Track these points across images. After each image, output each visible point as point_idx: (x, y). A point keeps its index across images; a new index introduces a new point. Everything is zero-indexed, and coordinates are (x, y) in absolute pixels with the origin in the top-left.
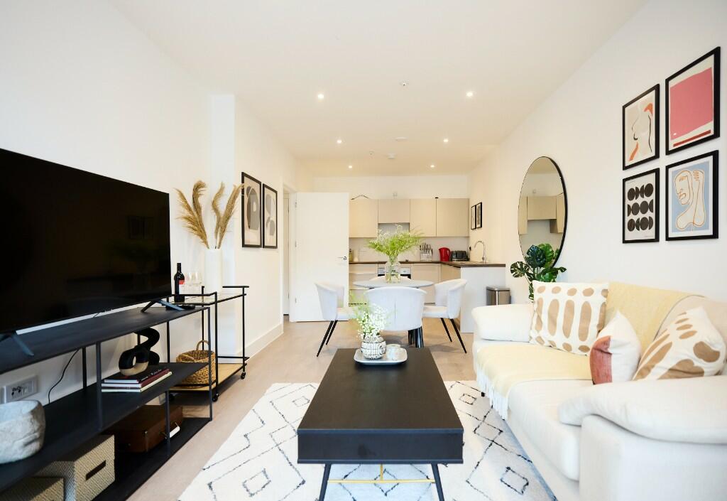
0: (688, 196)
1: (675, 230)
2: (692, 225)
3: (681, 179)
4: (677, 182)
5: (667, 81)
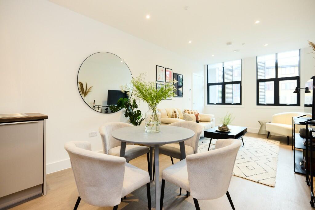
5: (166, 68)
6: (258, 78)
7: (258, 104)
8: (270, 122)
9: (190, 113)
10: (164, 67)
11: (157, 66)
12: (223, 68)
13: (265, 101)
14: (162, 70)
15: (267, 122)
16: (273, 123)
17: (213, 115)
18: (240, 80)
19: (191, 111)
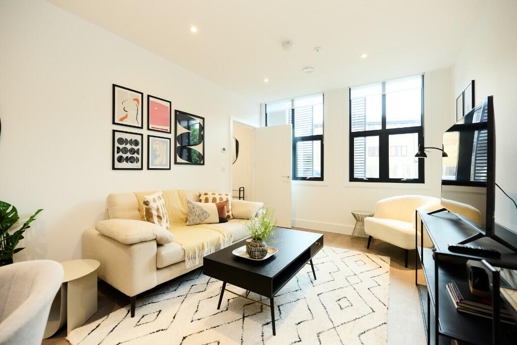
0: (159, 151)
1: (152, 165)
2: (161, 164)
3: (156, 144)
4: (154, 144)
5: (149, 96)
6: (352, 129)
7: (352, 179)
8: (372, 216)
9: (210, 200)
10: (142, 94)
11: (114, 86)
12: (293, 110)
13: (365, 173)
14: (137, 100)
15: (366, 216)
16: (377, 217)
17: (261, 204)
18: (321, 134)
19: (214, 196)
